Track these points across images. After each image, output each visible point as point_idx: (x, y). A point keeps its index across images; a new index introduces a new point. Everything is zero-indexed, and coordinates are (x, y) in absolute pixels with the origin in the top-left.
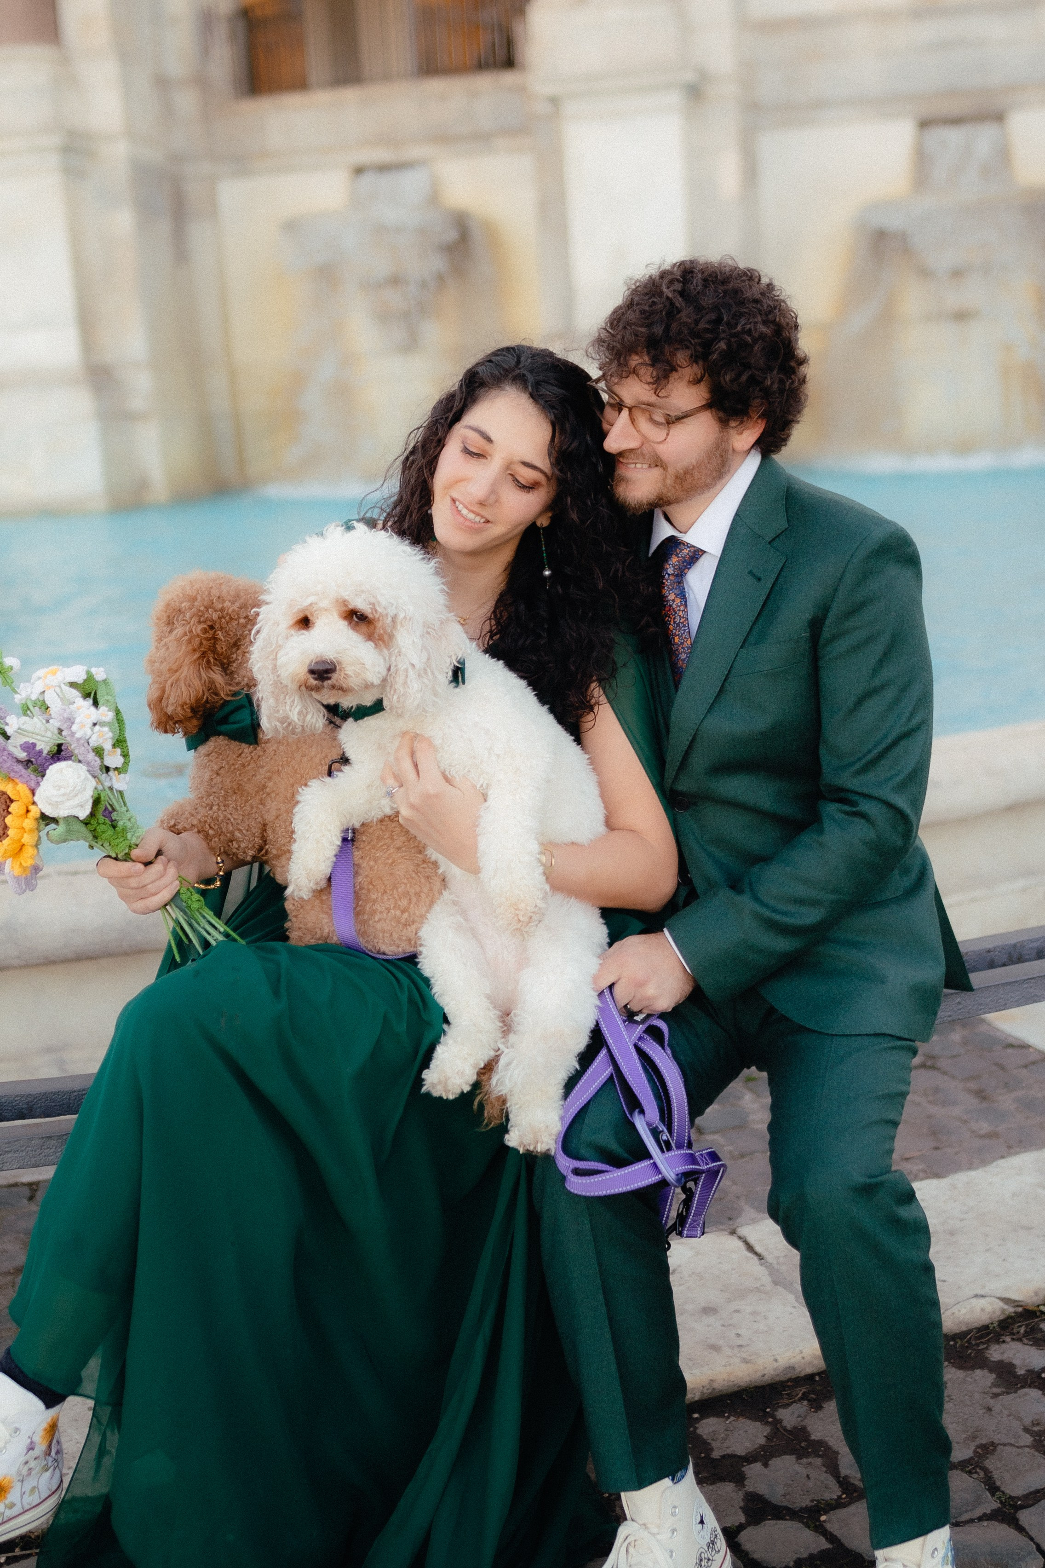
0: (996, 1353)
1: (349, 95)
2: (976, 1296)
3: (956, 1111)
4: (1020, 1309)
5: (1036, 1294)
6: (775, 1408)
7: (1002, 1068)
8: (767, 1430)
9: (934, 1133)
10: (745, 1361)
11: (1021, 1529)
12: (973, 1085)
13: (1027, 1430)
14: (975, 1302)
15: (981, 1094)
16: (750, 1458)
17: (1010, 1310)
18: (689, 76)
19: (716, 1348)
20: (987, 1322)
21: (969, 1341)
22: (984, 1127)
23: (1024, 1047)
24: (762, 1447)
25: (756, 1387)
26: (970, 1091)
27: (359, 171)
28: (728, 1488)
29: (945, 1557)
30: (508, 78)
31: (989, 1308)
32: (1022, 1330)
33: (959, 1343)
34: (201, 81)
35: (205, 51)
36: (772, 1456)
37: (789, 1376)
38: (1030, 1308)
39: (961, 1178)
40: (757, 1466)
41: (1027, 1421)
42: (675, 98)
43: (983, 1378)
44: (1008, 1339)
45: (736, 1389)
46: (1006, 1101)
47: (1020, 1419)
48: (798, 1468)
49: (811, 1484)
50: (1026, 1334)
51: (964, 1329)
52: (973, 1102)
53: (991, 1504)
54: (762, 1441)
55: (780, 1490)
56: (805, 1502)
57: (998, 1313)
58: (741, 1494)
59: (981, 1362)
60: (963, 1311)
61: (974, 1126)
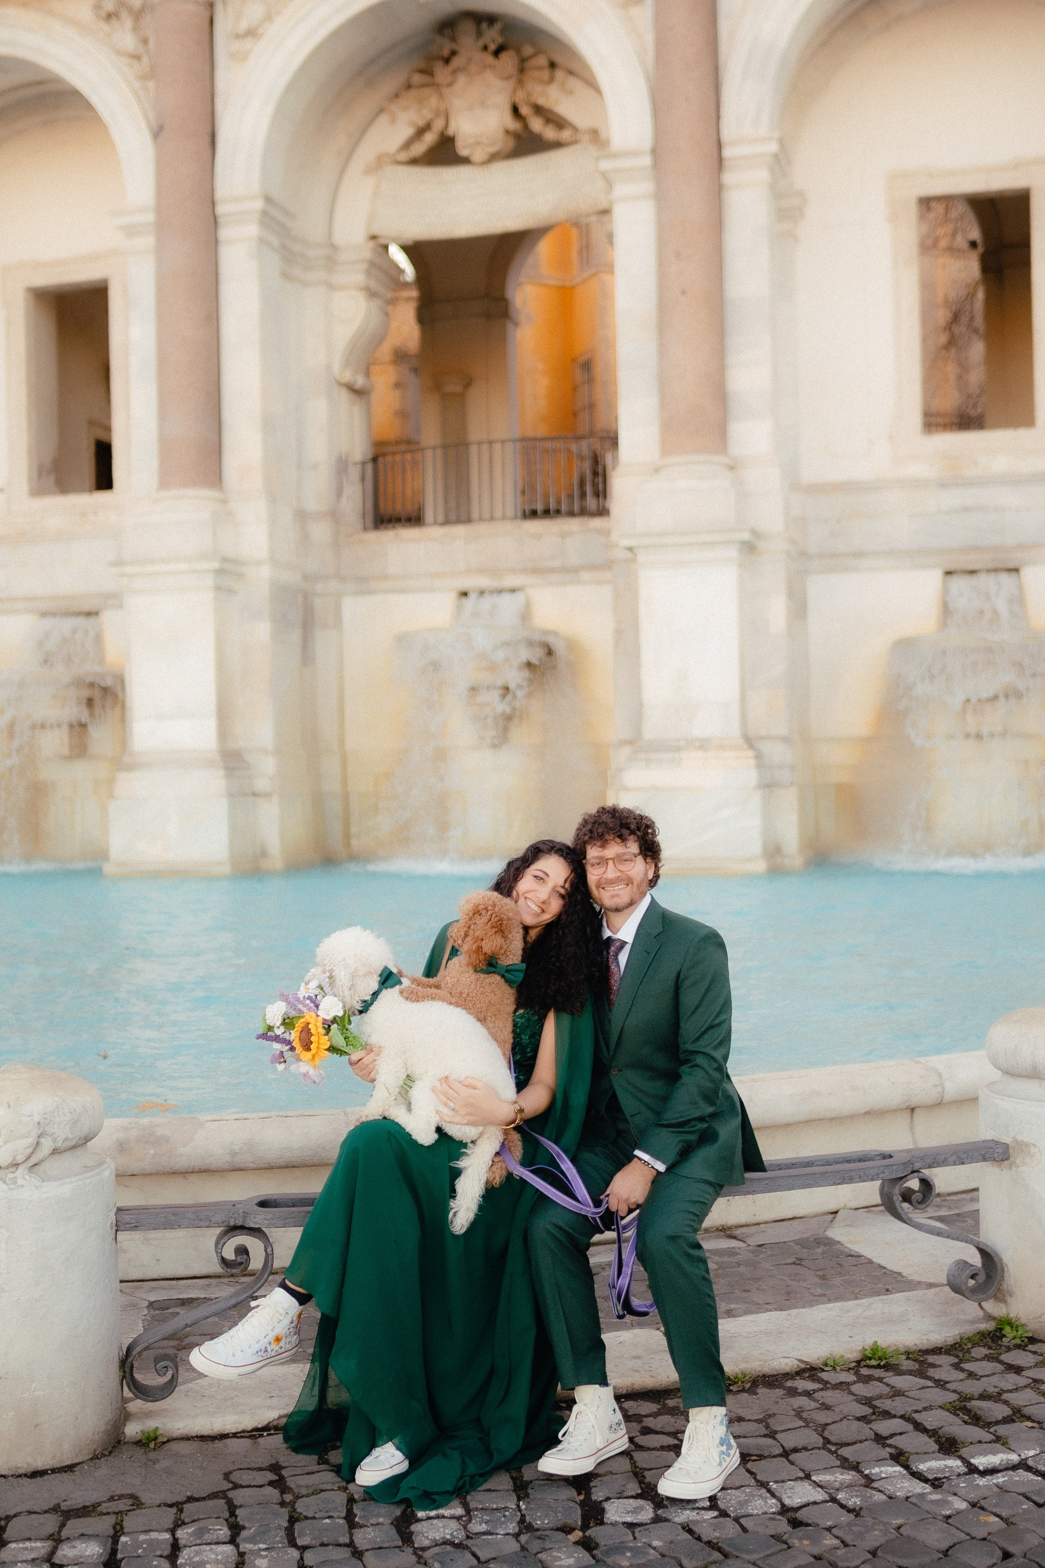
0: (789, 1384)
1: (459, 530)
2: (784, 1357)
3: (805, 1284)
4: (809, 1366)
5: (818, 1359)
6: (667, 1399)
7: (841, 1266)
8: (659, 1407)
9: (788, 1294)
10: (652, 1377)
11: (775, 1439)
12: (820, 1273)
13: (794, 1410)
14: (782, 1360)
15: (823, 1278)
16: (646, 1416)
17: (803, 1366)
18: (746, 536)
19: (638, 1371)
20: (789, 1371)
21: (777, 1379)
22: (819, 1291)
23: (860, 1256)
24: (655, 1412)
25: (657, 1391)
26: (817, 1276)
27: (465, 594)
28: (634, 1424)
29: (721, 1422)
30: (596, 523)
31: (790, 1364)
32: (807, 1375)
33: (771, 1379)
34: (334, 515)
35: (339, 492)
36: (659, 1415)
37: (675, 1387)
38: (815, 1366)
39: (794, 1312)
40: (651, 1418)
41: (795, 1407)
42: (733, 552)
43: (779, 1392)
44: (798, 1378)
45: (645, 1390)
46: (837, 1281)
47: (792, 1406)
48: (672, 1419)
49: (676, 1425)
50: (808, 1377)
51: (775, 1373)
52: (817, 1280)
53: (764, 1431)
54: (655, 1410)
55: (659, 1426)
56: (672, 1430)
57: (795, 1367)
58: (640, 1426)
59: (781, 1386)
60: (775, 1363)
61: (812, 1291)
